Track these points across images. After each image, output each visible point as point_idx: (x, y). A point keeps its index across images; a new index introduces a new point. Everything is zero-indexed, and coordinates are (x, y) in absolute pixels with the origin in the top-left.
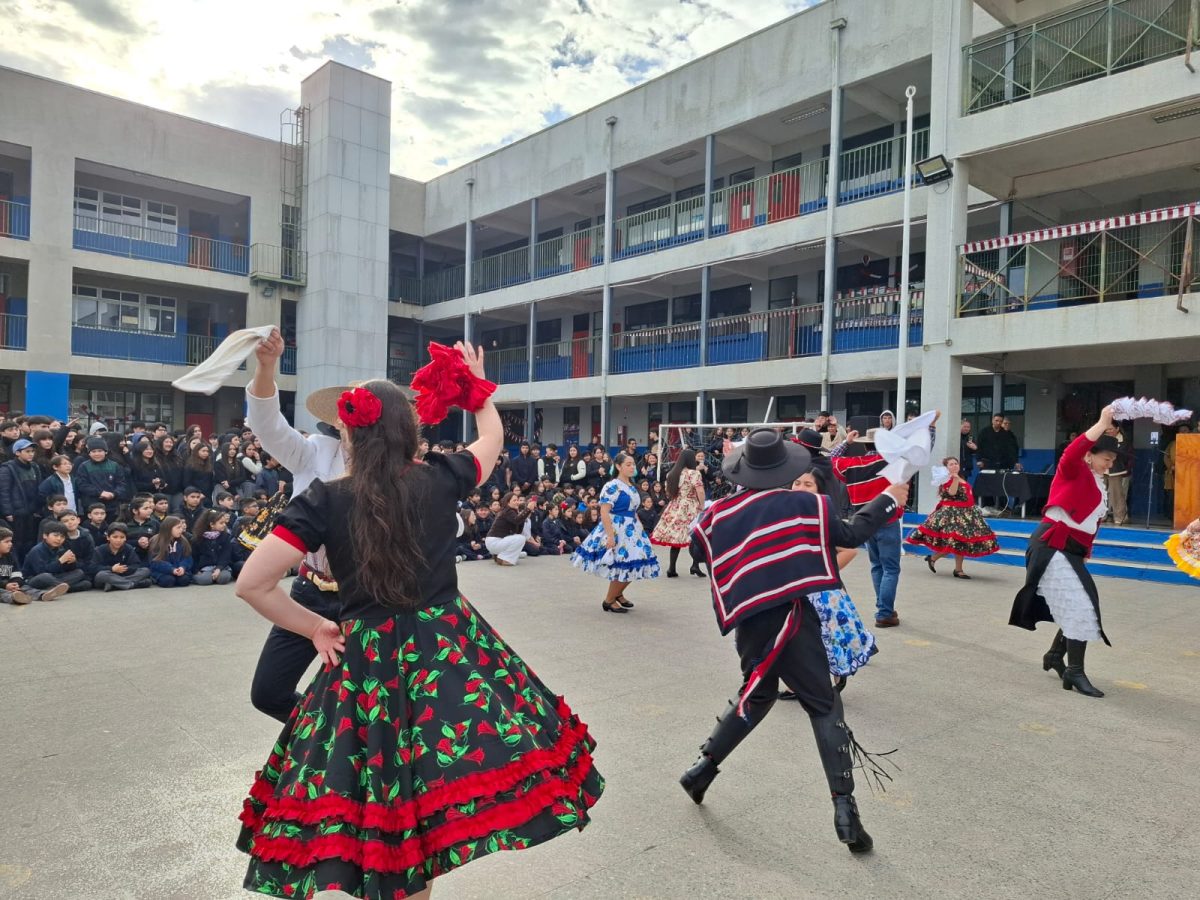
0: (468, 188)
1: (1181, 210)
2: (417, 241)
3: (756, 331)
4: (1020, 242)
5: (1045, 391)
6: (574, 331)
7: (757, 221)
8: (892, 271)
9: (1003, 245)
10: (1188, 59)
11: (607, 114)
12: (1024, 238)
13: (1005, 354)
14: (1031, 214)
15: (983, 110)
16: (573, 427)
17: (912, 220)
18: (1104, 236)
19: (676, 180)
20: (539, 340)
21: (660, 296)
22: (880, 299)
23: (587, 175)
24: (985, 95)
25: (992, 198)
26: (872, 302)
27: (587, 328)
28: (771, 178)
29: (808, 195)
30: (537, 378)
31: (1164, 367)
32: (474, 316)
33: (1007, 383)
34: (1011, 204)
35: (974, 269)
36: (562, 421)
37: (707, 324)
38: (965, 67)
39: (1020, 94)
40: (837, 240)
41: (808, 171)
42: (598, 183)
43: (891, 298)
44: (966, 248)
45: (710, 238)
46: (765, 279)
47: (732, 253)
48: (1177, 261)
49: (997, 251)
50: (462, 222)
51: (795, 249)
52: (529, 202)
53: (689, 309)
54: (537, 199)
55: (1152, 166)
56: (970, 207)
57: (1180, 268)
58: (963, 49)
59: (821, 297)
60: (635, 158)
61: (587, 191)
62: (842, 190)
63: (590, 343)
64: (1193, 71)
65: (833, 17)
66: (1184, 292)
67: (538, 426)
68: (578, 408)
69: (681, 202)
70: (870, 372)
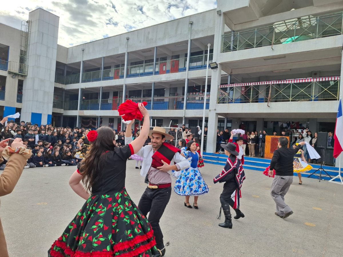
0: (82, 51)
1: (269, 82)
2: (64, 65)
3: (167, 101)
4: (233, 86)
5: (236, 122)
6: (113, 96)
7: (167, 72)
8: (201, 89)
9: (229, 86)
10: (272, 47)
11: (126, 36)
12: (234, 85)
13: (228, 114)
14: (235, 78)
15: (225, 52)
16: (112, 124)
17: (208, 77)
18: (252, 87)
19: (145, 57)
20: (103, 98)
21: (139, 89)
22: (198, 96)
23: (120, 52)
24: (227, 48)
25: (227, 74)
26: (197, 97)
27: (117, 96)
28: (172, 61)
29: (181, 66)
30: (102, 109)
31: (263, 119)
32: (82, 89)
33: (228, 120)
34: (231, 76)
35: (222, 91)
36: (108, 122)
37: (153, 98)
38: (222, 40)
39: (234, 49)
40: (188, 79)
41: (181, 60)
42: (123, 55)
43: (201, 96)
44: (220, 86)
45: (155, 75)
46: (169, 87)
47: (161, 80)
48: (267, 94)
49: (227, 88)
50: (80, 61)
51: (178, 81)
52: (102, 57)
53: (148, 93)
54: (104, 57)
55: (263, 70)
56: (222, 75)
57: (268, 96)
58: (222, 36)
59: (183, 94)
60: (134, 50)
61: (119, 57)
62: (190, 66)
63: (118, 100)
64: (273, 50)
65: (190, 20)
66: (269, 102)
67: (101, 122)
68: (114, 118)
69: (146, 64)
70: (195, 115)
